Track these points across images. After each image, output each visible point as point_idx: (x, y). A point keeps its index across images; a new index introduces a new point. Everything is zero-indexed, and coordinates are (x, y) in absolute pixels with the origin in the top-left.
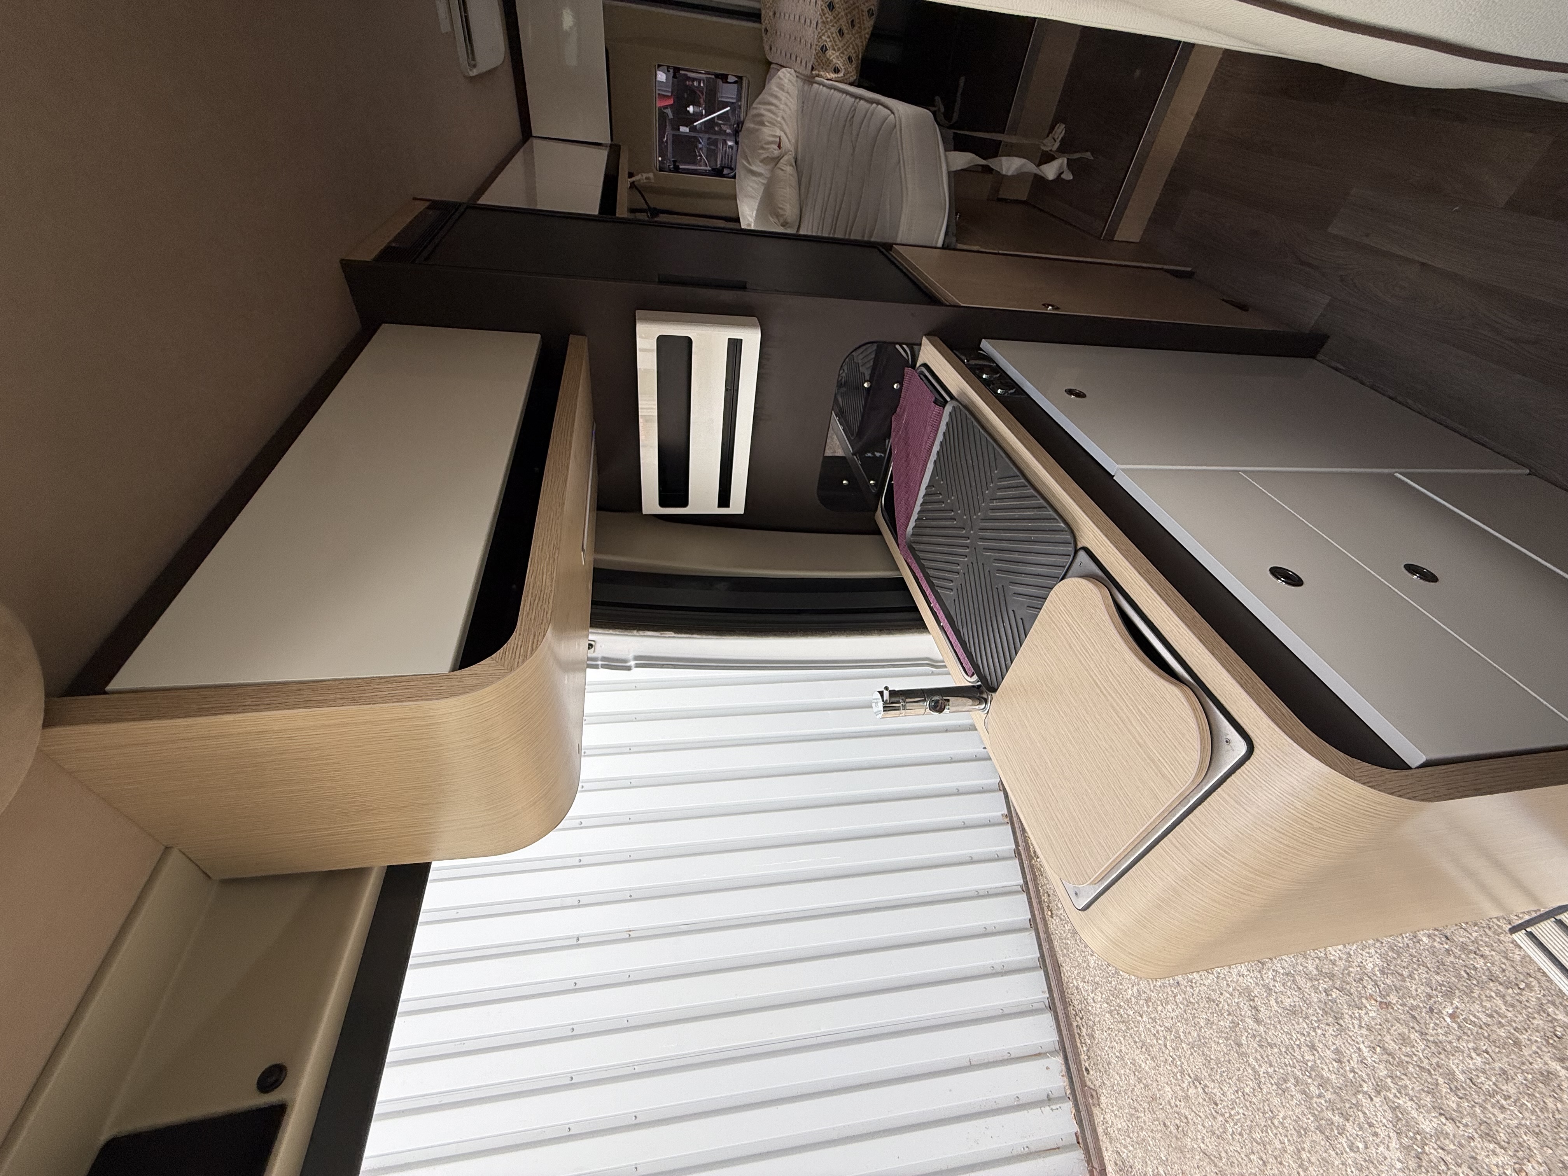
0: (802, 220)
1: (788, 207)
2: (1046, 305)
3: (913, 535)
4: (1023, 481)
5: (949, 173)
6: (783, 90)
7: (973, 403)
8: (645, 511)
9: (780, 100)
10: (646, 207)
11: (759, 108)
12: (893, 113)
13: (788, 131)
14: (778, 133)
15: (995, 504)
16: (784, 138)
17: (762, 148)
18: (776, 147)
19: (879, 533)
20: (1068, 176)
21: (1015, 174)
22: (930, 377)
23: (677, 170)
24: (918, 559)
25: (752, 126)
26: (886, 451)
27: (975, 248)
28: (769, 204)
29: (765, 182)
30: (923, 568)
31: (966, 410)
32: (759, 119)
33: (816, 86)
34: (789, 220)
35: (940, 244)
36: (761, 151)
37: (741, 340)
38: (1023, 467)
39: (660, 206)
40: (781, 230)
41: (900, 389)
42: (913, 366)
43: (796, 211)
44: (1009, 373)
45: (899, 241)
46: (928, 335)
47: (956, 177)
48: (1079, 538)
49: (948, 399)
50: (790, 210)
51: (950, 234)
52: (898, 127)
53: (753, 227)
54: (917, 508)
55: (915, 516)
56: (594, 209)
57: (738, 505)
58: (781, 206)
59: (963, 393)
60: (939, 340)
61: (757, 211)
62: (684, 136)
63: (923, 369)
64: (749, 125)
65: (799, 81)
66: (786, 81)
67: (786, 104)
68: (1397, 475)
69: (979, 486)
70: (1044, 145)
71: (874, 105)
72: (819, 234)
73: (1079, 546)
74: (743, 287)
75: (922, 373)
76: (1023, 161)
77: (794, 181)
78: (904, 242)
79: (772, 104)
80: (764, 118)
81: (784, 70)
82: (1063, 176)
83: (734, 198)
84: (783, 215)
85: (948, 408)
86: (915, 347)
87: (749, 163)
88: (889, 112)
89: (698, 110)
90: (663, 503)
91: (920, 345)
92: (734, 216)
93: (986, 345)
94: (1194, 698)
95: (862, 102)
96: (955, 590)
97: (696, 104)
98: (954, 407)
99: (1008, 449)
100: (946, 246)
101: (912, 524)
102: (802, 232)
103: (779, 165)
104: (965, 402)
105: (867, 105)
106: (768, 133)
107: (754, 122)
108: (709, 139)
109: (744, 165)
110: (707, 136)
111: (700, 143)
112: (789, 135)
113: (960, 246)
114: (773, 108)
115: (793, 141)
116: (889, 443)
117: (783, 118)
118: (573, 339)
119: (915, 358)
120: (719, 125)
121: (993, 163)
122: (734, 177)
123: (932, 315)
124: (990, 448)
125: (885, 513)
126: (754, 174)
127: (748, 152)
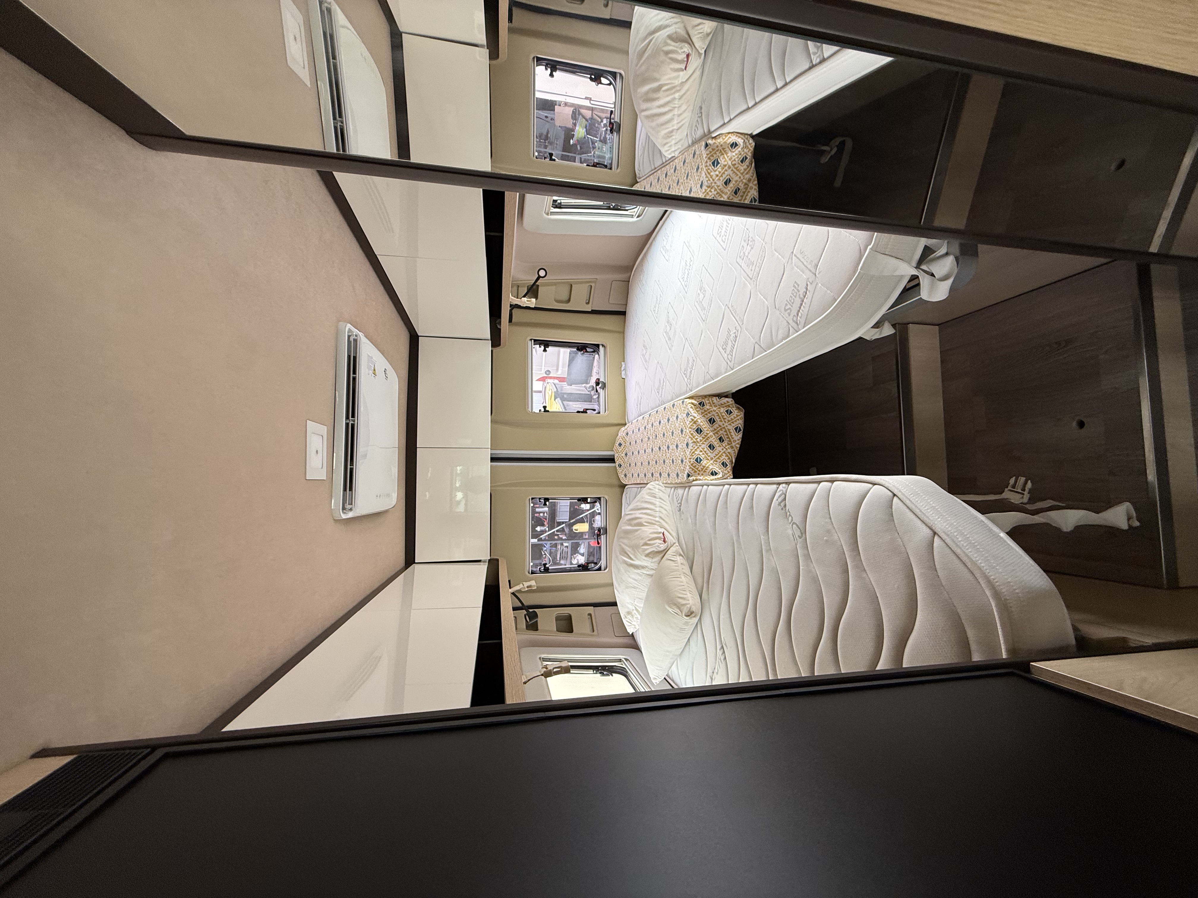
6: (655, 497)
9: (654, 504)
13: (668, 528)
16: (666, 534)
17: (643, 544)
18: (660, 542)
25: (629, 528)
29: (652, 573)
36: (642, 547)
65: (672, 488)
66: (657, 490)
67: (661, 507)
77: (685, 568)
80: (641, 520)
87: (630, 558)
103: (666, 556)
106: (645, 531)
107: (630, 525)
114: (648, 511)
115: (675, 535)
117: (661, 518)
126: (636, 567)
127: (627, 549)
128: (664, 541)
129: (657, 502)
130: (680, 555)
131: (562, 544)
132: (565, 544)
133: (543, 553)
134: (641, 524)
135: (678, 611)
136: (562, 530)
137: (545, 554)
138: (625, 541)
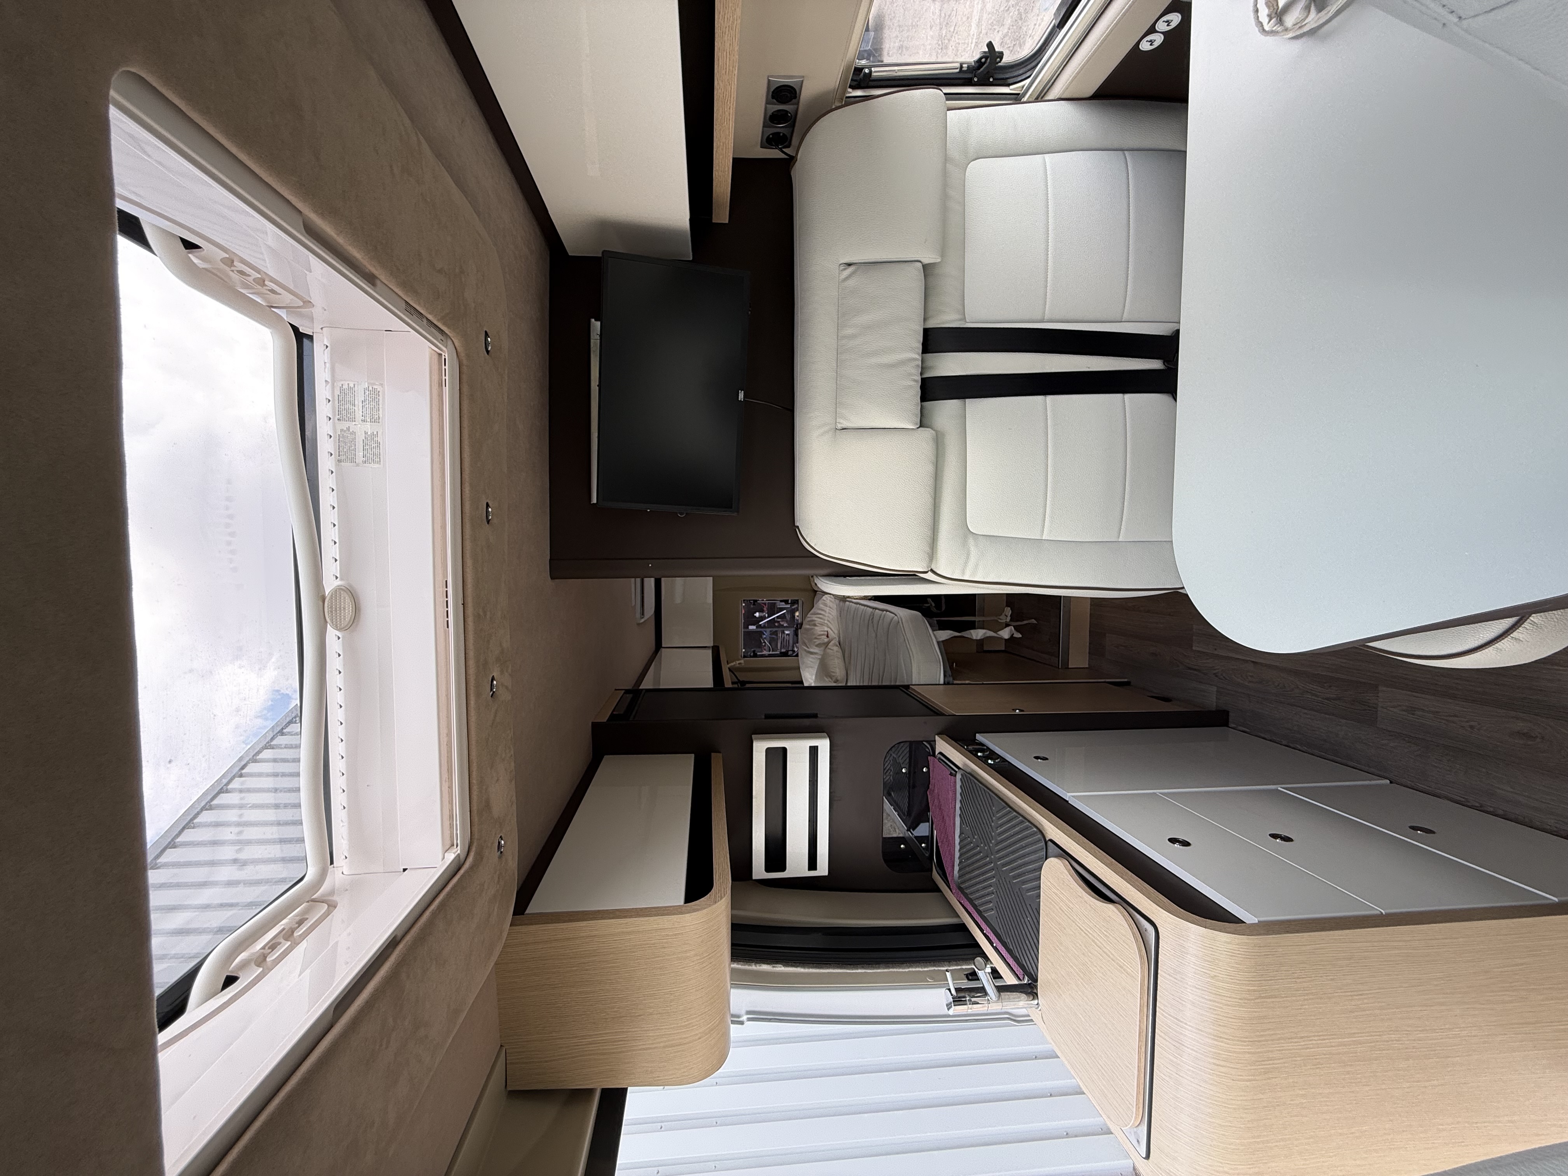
0: (849, 678)
1: (837, 670)
2: (1015, 710)
3: (960, 877)
4: (1008, 809)
5: (938, 643)
6: (827, 606)
7: (973, 770)
8: (755, 876)
9: (825, 611)
10: (736, 680)
11: (811, 616)
12: (896, 615)
13: (832, 627)
14: (826, 629)
15: (999, 830)
16: (830, 632)
17: (816, 638)
18: (825, 637)
19: (938, 890)
20: (1018, 635)
21: (982, 638)
22: (945, 760)
23: (755, 656)
24: (966, 896)
25: (808, 627)
26: (929, 819)
27: (967, 682)
28: (824, 669)
29: (820, 657)
30: (971, 901)
31: (970, 778)
32: (813, 623)
33: (847, 603)
34: (839, 678)
35: (942, 682)
36: (815, 640)
37: (817, 747)
38: (1006, 800)
39: (745, 679)
40: (835, 684)
41: (929, 771)
42: (934, 755)
43: (844, 673)
44: (996, 751)
45: (913, 683)
46: (938, 734)
47: (944, 645)
48: (1046, 835)
49: (957, 770)
50: (838, 671)
51: (947, 675)
52: (900, 621)
53: (813, 685)
54: (957, 855)
55: (957, 861)
56: (710, 685)
57: (823, 868)
58: (833, 671)
59: (965, 765)
60: (945, 736)
61: (816, 675)
62: (753, 632)
63: (940, 756)
64: (805, 626)
65: (837, 601)
66: (828, 601)
67: (829, 613)
68: (1279, 788)
69: (988, 822)
70: (1000, 619)
71: (885, 612)
72: (861, 684)
73: (1047, 839)
74: (815, 716)
75: (940, 758)
76: (984, 631)
77: (840, 654)
78: (917, 683)
79: (820, 614)
80: (816, 622)
81: (826, 596)
82: (1014, 636)
83: (799, 668)
84: (833, 676)
85: (959, 776)
86: (932, 742)
87: (808, 648)
88: (894, 615)
89: (762, 614)
90: (768, 869)
91: (935, 741)
92: (799, 680)
93: (979, 737)
94: (1126, 913)
95: (877, 610)
96: (995, 909)
97: (761, 611)
98: (962, 775)
99: (997, 792)
100: (946, 683)
101: (956, 868)
102: (849, 684)
103: (829, 647)
104: (968, 770)
105: (880, 612)
106: (818, 630)
107: (809, 625)
108: (771, 631)
109: (805, 650)
110: (768, 630)
111: (764, 634)
112: (833, 629)
113: (955, 682)
114: (821, 616)
115: (836, 632)
116: (930, 814)
117: (828, 621)
118: (713, 755)
119: (934, 751)
120: (778, 622)
121: (966, 634)
122: (797, 656)
123: (941, 722)
124: (987, 794)
125: (938, 869)
126: (812, 653)
127: (806, 641)
128: (828, 637)
129: (827, 609)
130: (837, 646)
131: (783, 632)
132: (787, 632)
133: (762, 641)
134: (815, 625)
135: (830, 680)
136: (782, 617)
137: (765, 642)
138: (805, 636)
